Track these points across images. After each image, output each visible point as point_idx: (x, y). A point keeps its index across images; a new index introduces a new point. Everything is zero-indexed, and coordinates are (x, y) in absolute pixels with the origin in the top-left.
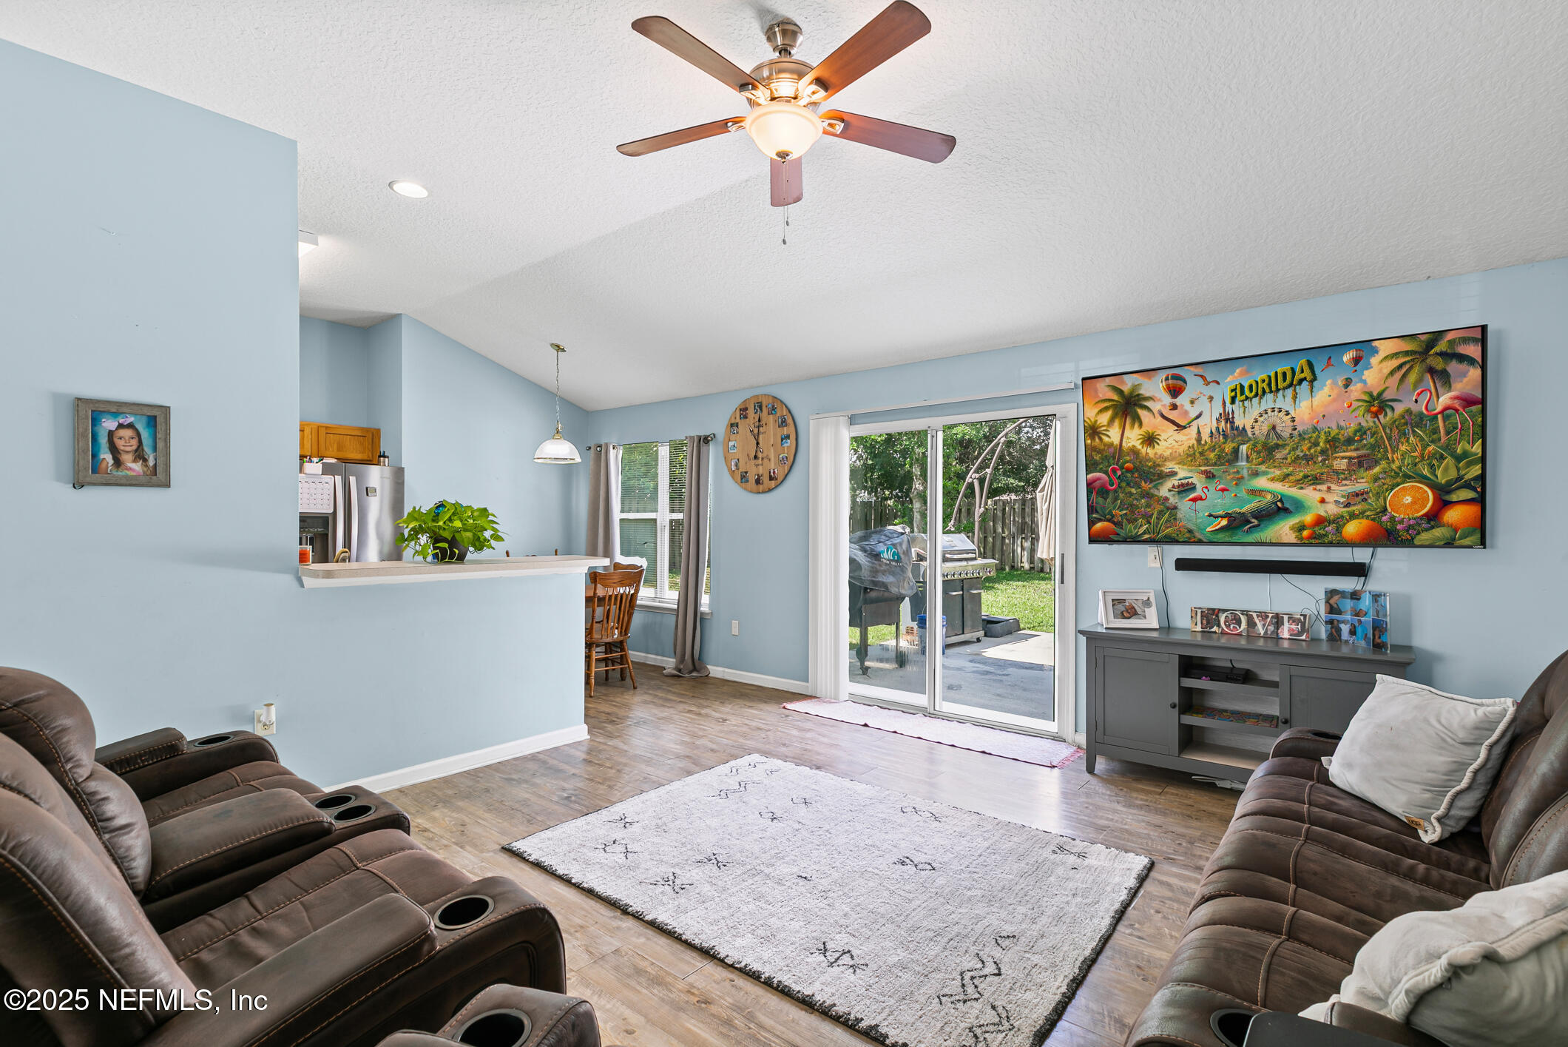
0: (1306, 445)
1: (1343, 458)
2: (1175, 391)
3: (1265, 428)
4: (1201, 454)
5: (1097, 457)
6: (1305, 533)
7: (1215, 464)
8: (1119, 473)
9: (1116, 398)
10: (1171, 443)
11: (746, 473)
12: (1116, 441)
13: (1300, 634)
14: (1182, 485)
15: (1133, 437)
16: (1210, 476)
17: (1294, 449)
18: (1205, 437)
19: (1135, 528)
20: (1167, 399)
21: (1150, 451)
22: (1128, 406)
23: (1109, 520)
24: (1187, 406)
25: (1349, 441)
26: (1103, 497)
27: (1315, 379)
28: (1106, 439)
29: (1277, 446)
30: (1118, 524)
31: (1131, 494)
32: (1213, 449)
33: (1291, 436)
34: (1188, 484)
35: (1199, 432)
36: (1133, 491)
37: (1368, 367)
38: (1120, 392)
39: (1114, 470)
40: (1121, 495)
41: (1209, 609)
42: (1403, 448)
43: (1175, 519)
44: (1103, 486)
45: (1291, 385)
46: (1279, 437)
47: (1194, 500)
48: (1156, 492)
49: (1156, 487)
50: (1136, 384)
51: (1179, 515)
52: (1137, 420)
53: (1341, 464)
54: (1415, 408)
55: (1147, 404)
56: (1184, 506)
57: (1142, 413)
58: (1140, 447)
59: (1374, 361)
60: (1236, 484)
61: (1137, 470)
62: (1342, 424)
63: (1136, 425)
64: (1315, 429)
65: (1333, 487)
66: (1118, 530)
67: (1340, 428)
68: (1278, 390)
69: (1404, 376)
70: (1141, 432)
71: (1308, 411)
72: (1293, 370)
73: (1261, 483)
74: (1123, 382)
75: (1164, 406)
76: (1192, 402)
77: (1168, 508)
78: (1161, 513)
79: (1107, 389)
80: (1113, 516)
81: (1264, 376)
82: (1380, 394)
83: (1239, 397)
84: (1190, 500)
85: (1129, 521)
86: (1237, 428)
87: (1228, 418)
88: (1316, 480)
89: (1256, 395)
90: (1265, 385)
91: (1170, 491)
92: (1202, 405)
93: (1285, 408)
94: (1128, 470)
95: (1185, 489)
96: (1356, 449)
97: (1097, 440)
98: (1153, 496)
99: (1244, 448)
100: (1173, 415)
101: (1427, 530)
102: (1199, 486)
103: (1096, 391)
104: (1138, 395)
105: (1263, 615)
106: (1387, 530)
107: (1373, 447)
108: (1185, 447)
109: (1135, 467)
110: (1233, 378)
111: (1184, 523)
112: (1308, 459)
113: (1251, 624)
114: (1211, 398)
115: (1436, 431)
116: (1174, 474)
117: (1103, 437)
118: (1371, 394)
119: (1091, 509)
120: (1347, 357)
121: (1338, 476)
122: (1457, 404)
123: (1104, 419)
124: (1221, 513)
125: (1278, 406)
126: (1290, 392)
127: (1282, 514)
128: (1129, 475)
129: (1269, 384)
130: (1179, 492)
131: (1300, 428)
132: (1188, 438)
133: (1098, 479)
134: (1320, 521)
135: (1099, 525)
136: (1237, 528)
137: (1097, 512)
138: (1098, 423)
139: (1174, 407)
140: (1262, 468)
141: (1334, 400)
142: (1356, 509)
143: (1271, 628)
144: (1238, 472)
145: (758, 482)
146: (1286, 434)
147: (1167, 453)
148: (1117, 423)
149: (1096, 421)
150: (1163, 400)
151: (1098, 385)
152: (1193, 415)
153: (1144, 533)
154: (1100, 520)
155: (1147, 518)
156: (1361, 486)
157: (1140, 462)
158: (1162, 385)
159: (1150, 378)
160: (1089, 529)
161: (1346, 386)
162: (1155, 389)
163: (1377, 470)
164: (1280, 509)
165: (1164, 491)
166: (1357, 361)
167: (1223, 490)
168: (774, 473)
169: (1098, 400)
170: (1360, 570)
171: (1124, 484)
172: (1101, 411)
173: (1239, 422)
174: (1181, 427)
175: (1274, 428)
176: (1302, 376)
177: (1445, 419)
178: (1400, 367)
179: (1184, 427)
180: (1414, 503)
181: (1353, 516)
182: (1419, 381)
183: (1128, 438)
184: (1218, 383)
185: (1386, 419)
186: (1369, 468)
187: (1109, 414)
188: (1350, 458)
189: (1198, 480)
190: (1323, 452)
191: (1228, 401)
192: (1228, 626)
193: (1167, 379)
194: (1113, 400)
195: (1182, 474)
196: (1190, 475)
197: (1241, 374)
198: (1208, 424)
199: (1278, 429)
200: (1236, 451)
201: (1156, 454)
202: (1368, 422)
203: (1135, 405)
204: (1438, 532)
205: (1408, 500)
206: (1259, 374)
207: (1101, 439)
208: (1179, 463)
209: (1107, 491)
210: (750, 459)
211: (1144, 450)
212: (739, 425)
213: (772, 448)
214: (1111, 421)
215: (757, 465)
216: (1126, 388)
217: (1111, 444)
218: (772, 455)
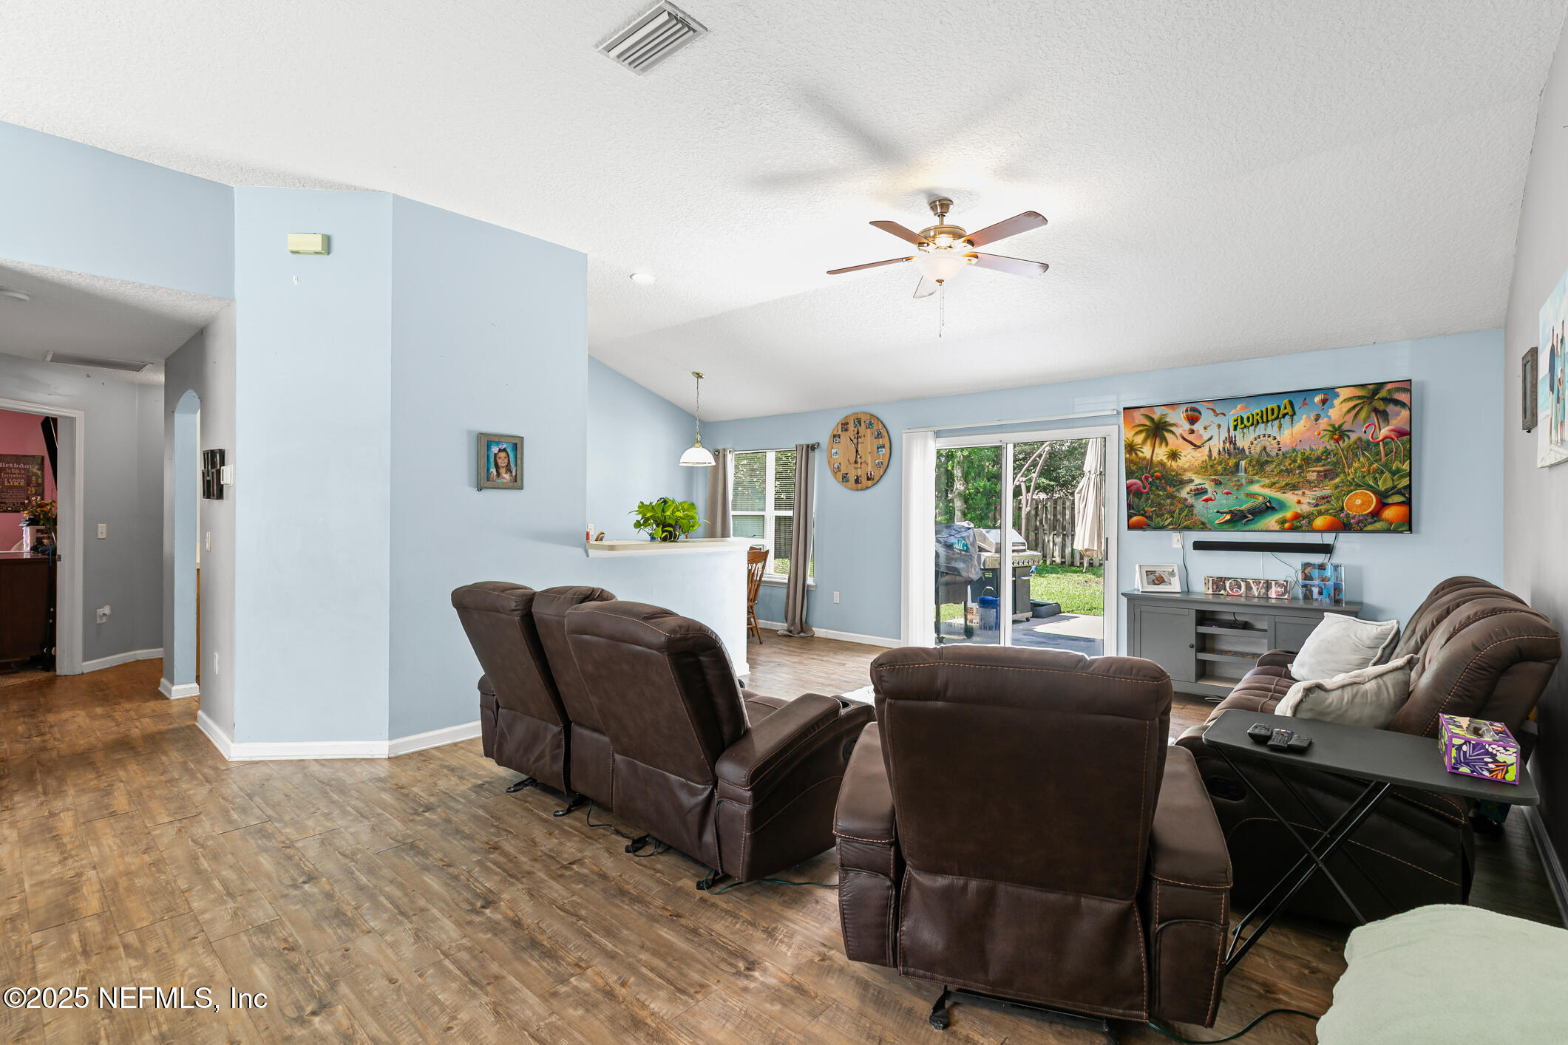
0: (1287, 462)
1: (1313, 471)
2: (1193, 420)
3: (1259, 449)
4: (1212, 466)
5: (1134, 468)
6: (1287, 525)
7: (1222, 474)
8: (1150, 480)
9: (1148, 423)
10: (1190, 458)
11: (847, 474)
12: (1148, 456)
13: (1284, 594)
14: (1198, 489)
15: (1161, 454)
16: (1218, 483)
17: (1279, 464)
18: (1215, 454)
19: (1162, 521)
20: (1187, 426)
21: (1173, 463)
22: (1158, 430)
23: (1142, 515)
24: (1202, 431)
25: (1318, 459)
26: (1137, 498)
27: (1294, 414)
28: (1140, 454)
29: (1267, 462)
30: (1150, 518)
31: (1159, 495)
32: (1220, 463)
33: (1277, 455)
34: (1202, 488)
35: (1210, 451)
36: (1161, 493)
37: (1332, 406)
38: (1152, 419)
39: (1147, 478)
40: (1152, 496)
41: (1218, 578)
42: (1356, 465)
43: (1192, 514)
44: (1138, 489)
46: (1268, 455)
47: (1206, 500)
48: (1178, 494)
49: (1178, 491)
50: (1164, 413)
51: (1195, 512)
52: (1164, 440)
53: (1312, 476)
54: (1364, 437)
55: (1172, 429)
56: (1199, 505)
57: (1168, 435)
58: (1166, 461)
59: (1336, 402)
60: (1237, 489)
61: (1164, 478)
62: (1314, 447)
63: (1164, 444)
64: (1294, 450)
65: (1307, 492)
66: (1149, 522)
67: (1312, 450)
68: (1268, 421)
69: (1357, 413)
70: (1167, 449)
71: (1289, 437)
72: (1279, 407)
73: (1255, 488)
74: (1154, 412)
75: (1185, 431)
76: (1205, 428)
77: (1187, 507)
78: (1181, 510)
79: (1142, 417)
80: (1145, 512)
81: (1258, 411)
82: (1340, 426)
83: (1239, 426)
84: (1203, 500)
85: (1158, 516)
86: (1238, 449)
87: (1232, 441)
88: (1294, 487)
89: (1252, 424)
90: (1259, 417)
91: (1188, 493)
92: (1213, 431)
93: (1273, 434)
94: (1157, 478)
95: (1200, 492)
96: (1323, 466)
97: (1134, 455)
98: (1176, 497)
99: (1243, 463)
100: (1190, 437)
101: (1371, 523)
102: (1210, 491)
103: (1133, 418)
104: (1165, 422)
105: (1257, 582)
106: (1344, 523)
107: (1336, 464)
108: (1200, 461)
109: (1162, 475)
110: (1234, 412)
111: (1198, 517)
112: (1289, 471)
113: (1249, 588)
114: (1219, 426)
115: (1378, 453)
116: (1191, 481)
117: (1139, 453)
118: (1333, 426)
119: (1129, 506)
120: (1318, 399)
121: (1311, 485)
122: (1393, 435)
123: (1139, 439)
124: (1226, 510)
125: (1268, 433)
126: (1276, 423)
127: (1270, 511)
128: (1158, 481)
129: (1262, 417)
130: (1195, 495)
131: (1283, 449)
132: (1202, 455)
133: (1135, 484)
134: (1297, 517)
135: (1135, 519)
136: (1238, 521)
137: (1133, 509)
138: (1135, 442)
139: (1192, 432)
140: (1256, 478)
141: (1308, 430)
142: (1322, 508)
143: (1263, 591)
144: (1238, 480)
145: (857, 481)
146: (1273, 454)
147: (1186, 466)
148: (1149, 442)
149: (1133, 441)
150: (1184, 427)
151: (1135, 414)
152: (1206, 438)
153: (1169, 524)
154: (1136, 515)
155: (1172, 513)
156: (1326, 492)
157: (1166, 472)
158: (1183, 415)
159: (1174, 410)
160: (1128, 521)
161: (1317, 420)
162: (1178, 418)
163: (1337, 480)
164: (1268, 508)
165: (1184, 493)
166: (1324, 402)
167: (1227, 493)
168: (871, 474)
169: (1134, 425)
170: (1327, 549)
171: (1154, 488)
172: (1137, 433)
173: (1240, 444)
174: (1196, 447)
175: (1265, 448)
176: (1286, 411)
177: (1385, 445)
178: (1354, 407)
179: (1199, 447)
180: (1362, 504)
181: (1320, 513)
182: (1368, 417)
183: (1157, 454)
184: (1225, 415)
185: (1344, 444)
186: (1332, 479)
187: (1142, 436)
188: (1319, 472)
189: (1209, 486)
190: (1300, 467)
191: (1232, 428)
192: (1232, 590)
193: (1187, 411)
194: (1146, 425)
195: (1198, 481)
196: (1203, 482)
197: (1241, 409)
198: (1217, 445)
199: (1268, 449)
200: (1237, 465)
201: (1178, 466)
202: (1331, 445)
203: (1162, 429)
204: (1378, 525)
205: (1359, 502)
206: (1255, 410)
207: (1136, 454)
208: (1196, 473)
209: (1142, 493)
210: (850, 464)
211: (1169, 464)
212: (841, 437)
213: (869, 455)
214: (1145, 441)
215: (856, 468)
216: (1156, 417)
217: (1144, 459)
218: (869, 461)
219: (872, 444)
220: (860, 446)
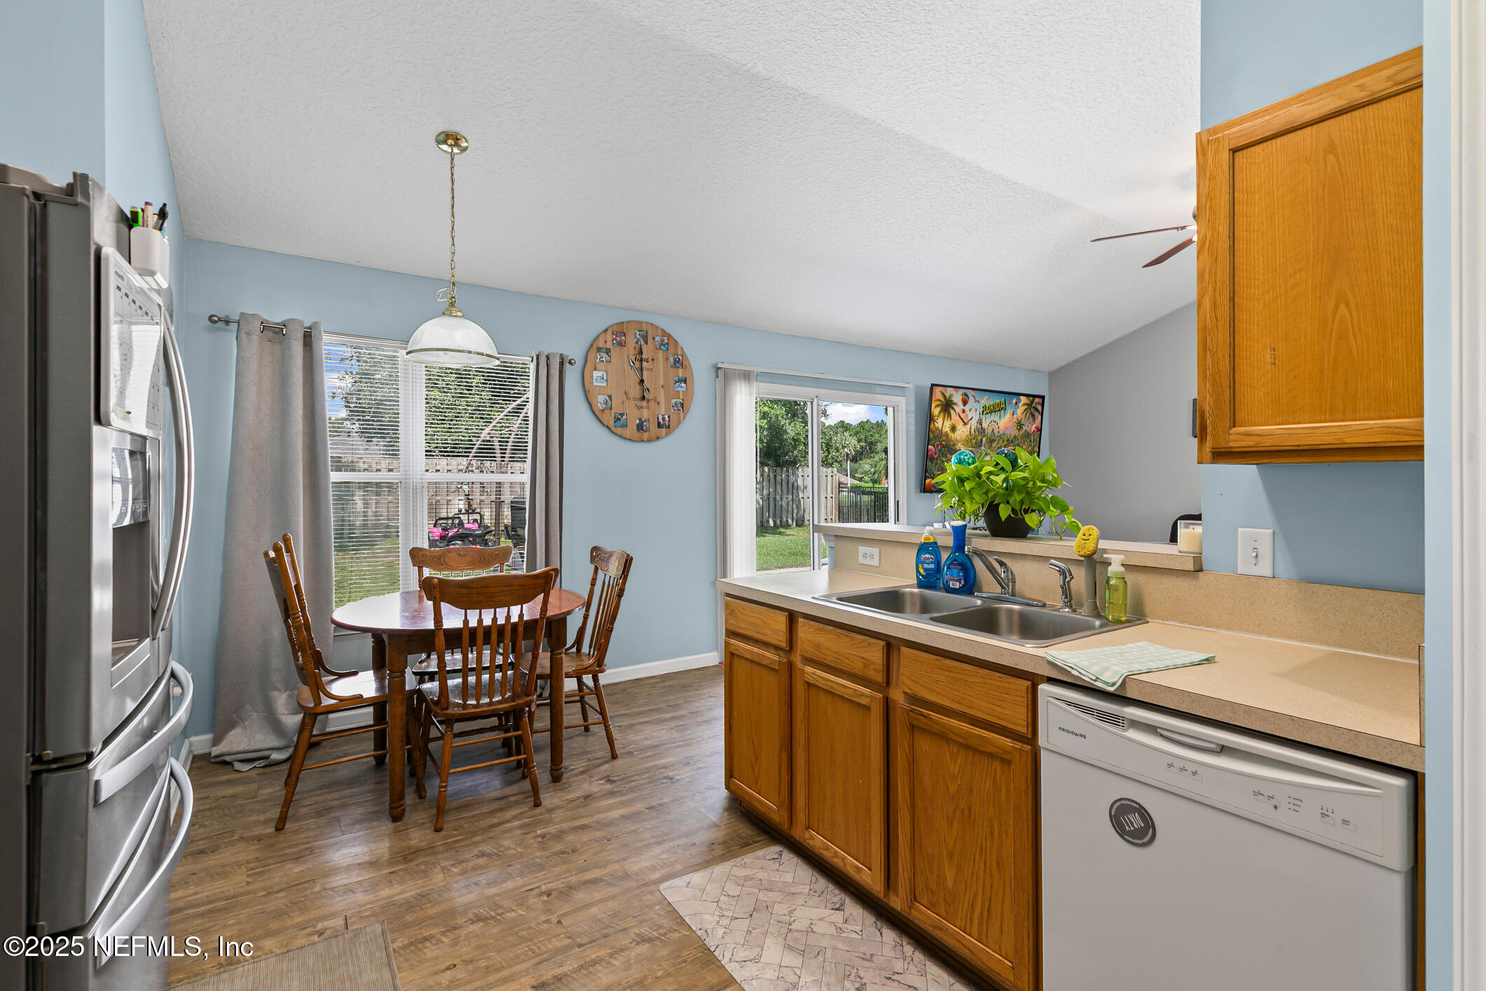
2: (965, 402)
3: (991, 430)
4: (971, 440)
5: (931, 437)
8: (940, 448)
9: (943, 400)
10: (962, 432)
11: (622, 415)
12: (940, 428)
15: (947, 429)
18: (973, 432)
20: (961, 406)
21: (953, 436)
22: (946, 407)
23: (933, 478)
24: (968, 412)
25: (1012, 442)
26: (931, 463)
27: (1006, 408)
33: (998, 436)
36: (944, 459)
38: (945, 397)
39: (938, 446)
40: (939, 462)
42: (1024, 445)
44: (932, 455)
45: (999, 410)
46: (994, 435)
50: (951, 394)
52: (950, 415)
54: (1028, 430)
55: (955, 407)
57: (952, 411)
58: (948, 432)
59: (1020, 405)
61: (947, 447)
63: (949, 419)
64: (1004, 434)
66: (936, 484)
67: (1010, 434)
69: (1026, 413)
70: (950, 424)
71: (1003, 423)
72: (1000, 402)
74: (946, 391)
75: (960, 410)
76: (970, 411)
79: (940, 394)
80: (935, 475)
81: (992, 403)
82: (1021, 420)
83: (985, 412)
86: (983, 428)
87: (980, 422)
90: (992, 407)
92: (973, 413)
93: (998, 420)
94: (943, 447)
97: (932, 426)
99: (984, 439)
100: (962, 416)
103: (935, 393)
104: (951, 401)
108: (965, 436)
109: (946, 445)
110: (983, 401)
114: (976, 410)
115: (1030, 439)
117: (936, 423)
118: (1018, 419)
120: (1014, 400)
122: (1036, 430)
123: (936, 413)
128: (943, 450)
131: (1000, 433)
132: (966, 431)
133: (931, 451)
135: (928, 481)
137: (928, 472)
138: (934, 415)
139: (964, 411)
141: (1010, 420)
145: (640, 427)
146: (997, 434)
147: (959, 438)
148: (941, 416)
149: (933, 412)
151: (937, 391)
152: (970, 418)
154: (929, 478)
157: (949, 442)
158: (961, 398)
159: (957, 392)
161: (1013, 415)
162: (957, 398)
166: (1016, 403)
168: (664, 419)
171: (941, 455)
172: (935, 408)
173: (984, 425)
174: (965, 424)
175: (993, 431)
176: (1003, 405)
177: (1033, 434)
178: (1025, 408)
182: (1029, 417)
183: (945, 426)
184: (979, 402)
185: (1021, 432)
187: (938, 410)
190: (1006, 445)
191: (981, 413)
193: (962, 395)
194: (941, 401)
197: (988, 400)
198: (974, 423)
200: (982, 441)
201: (955, 438)
202: (1016, 432)
203: (949, 407)
207: (934, 425)
208: (963, 445)
209: (934, 459)
210: (628, 399)
211: (950, 435)
212: (613, 353)
213: (662, 392)
214: (940, 412)
215: (640, 408)
216: (947, 395)
217: (937, 429)
218: (662, 398)
219: (666, 375)
220: (645, 373)
